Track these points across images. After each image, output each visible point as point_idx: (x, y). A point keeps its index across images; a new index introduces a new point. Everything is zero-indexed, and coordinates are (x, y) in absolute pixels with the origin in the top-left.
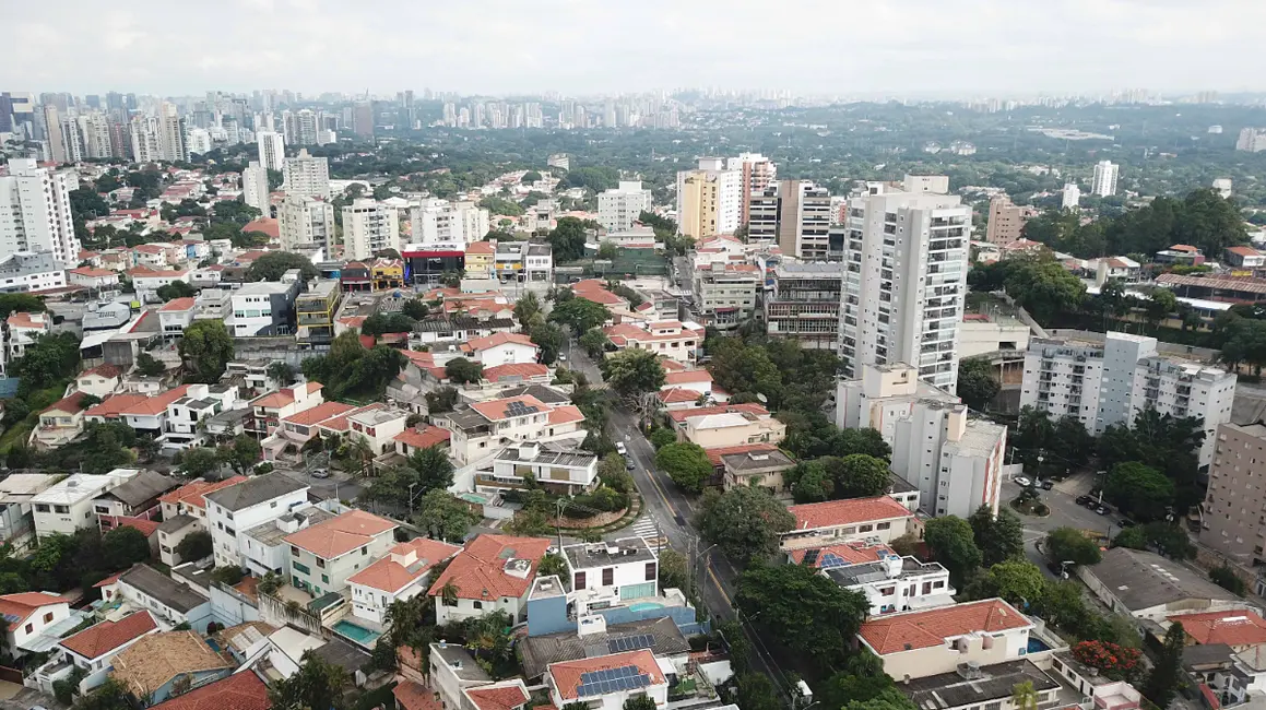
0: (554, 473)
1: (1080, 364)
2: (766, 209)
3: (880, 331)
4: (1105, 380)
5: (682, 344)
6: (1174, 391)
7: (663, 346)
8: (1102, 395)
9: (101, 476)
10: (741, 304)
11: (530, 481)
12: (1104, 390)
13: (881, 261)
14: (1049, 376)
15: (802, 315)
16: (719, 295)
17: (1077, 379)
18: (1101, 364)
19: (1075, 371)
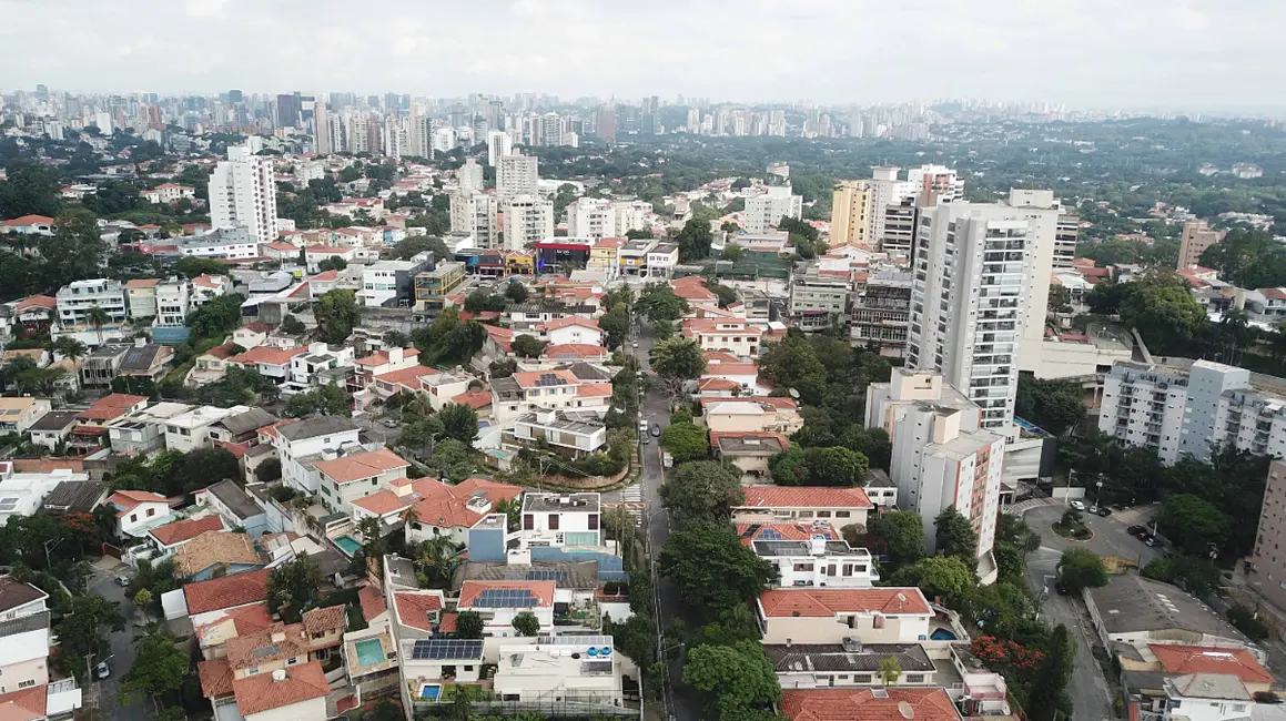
0: (564, 438)
1: (1161, 391)
2: (902, 219)
3: (939, 340)
4: (1189, 410)
5: (744, 340)
6: (1254, 426)
7: (725, 339)
8: (1185, 425)
9: (224, 410)
10: (830, 308)
11: (542, 443)
12: (1187, 421)
13: (942, 272)
14: (1128, 401)
15: (885, 322)
16: (809, 298)
17: (1158, 407)
18: (1185, 393)
19: (1156, 398)
